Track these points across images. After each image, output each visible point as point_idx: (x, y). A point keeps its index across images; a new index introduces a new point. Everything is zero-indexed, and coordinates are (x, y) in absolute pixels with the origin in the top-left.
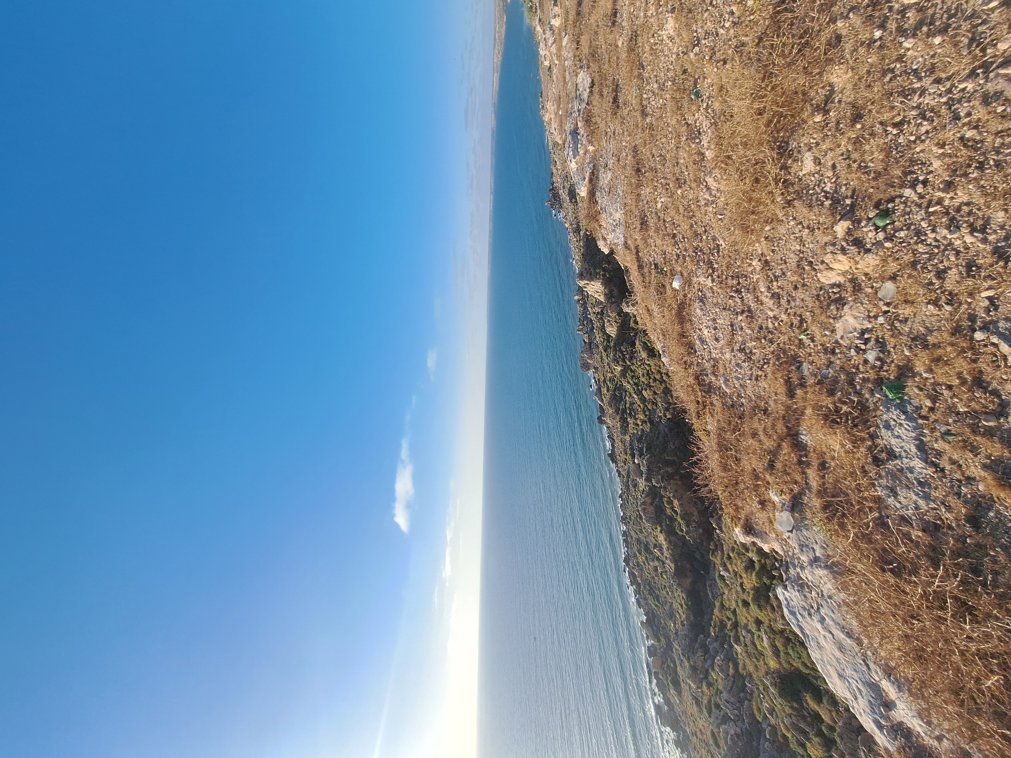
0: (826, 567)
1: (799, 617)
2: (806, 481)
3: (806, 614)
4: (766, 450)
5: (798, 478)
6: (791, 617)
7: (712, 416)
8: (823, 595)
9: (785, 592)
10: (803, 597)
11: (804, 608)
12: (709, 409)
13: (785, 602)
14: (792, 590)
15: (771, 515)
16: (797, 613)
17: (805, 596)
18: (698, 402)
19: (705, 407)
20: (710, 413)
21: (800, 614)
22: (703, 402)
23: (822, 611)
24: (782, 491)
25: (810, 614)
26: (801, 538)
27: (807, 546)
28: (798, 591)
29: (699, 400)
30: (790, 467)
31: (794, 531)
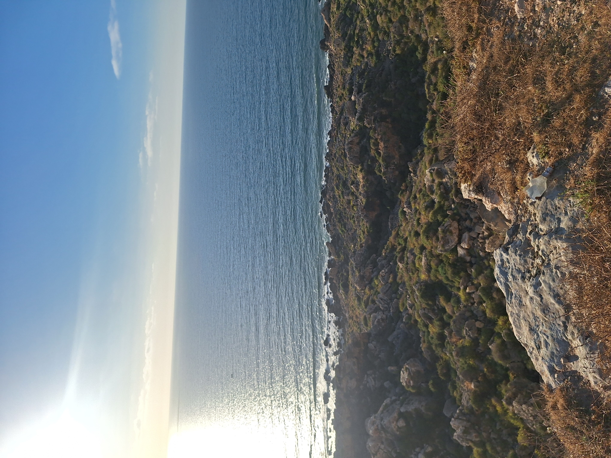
0: (567, 240)
1: (510, 278)
2: (584, 146)
3: (519, 276)
4: (545, 102)
5: (576, 141)
6: (500, 276)
7: (483, 49)
8: (549, 264)
9: (504, 255)
10: (522, 262)
11: (519, 271)
12: (483, 39)
13: (500, 263)
14: (513, 255)
15: (518, 177)
16: (509, 274)
17: (526, 261)
18: (470, 29)
19: (478, 35)
20: (482, 44)
21: (512, 275)
22: (478, 29)
23: (541, 278)
24: (547, 153)
25: (523, 278)
26: (549, 207)
27: (552, 215)
28: (520, 256)
29: (474, 25)
30: (571, 126)
31: (544, 199)
